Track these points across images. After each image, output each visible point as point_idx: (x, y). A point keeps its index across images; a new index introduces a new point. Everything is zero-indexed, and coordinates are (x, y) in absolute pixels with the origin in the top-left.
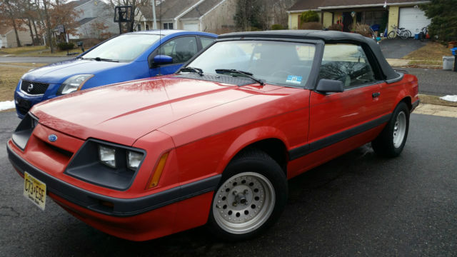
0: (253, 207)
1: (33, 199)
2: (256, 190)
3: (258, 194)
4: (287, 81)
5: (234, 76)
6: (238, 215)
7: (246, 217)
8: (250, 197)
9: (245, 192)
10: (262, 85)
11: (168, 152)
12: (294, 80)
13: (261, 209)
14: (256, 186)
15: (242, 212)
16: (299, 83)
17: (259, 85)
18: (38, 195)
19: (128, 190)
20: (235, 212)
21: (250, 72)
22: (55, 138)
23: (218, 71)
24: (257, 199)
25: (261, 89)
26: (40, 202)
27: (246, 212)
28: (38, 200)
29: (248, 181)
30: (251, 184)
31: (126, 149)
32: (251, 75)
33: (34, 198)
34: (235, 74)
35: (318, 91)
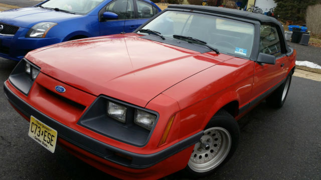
0: (212, 151)
1: (40, 141)
2: (216, 139)
3: (217, 142)
4: (236, 52)
5: (189, 42)
6: (200, 157)
7: (206, 159)
8: (211, 145)
9: (208, 141)
10: (218, 53)
11: (174, 114)
12: (241, 52)
13: (217, 154)
14: (216, 137)
15: (203, 155)
16: (245, 54)
17: (215, 53)
18: (46, 138)
19: (144, 147)
20: (198, 155)
21: (204, 41)
22: (63, 90)
23: (175, 37)
24: (215, 145)
25: (216, 57)
26: (49, 145)
27: (206, 155)
28: (46, 143)
29: (212, 133)
30: (214, 135)
31: (134, 108)
32: (206, 43)
33: (42, 140)
34: (190, 41)
35: (258, 62)
